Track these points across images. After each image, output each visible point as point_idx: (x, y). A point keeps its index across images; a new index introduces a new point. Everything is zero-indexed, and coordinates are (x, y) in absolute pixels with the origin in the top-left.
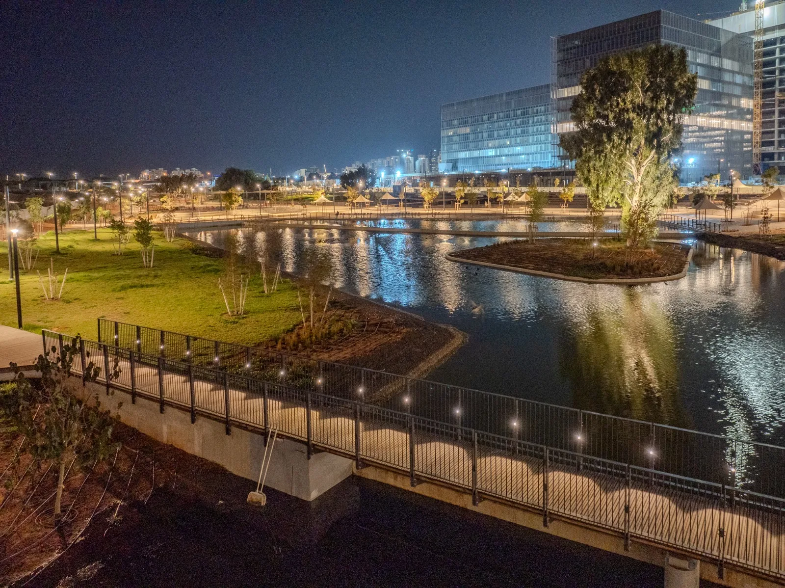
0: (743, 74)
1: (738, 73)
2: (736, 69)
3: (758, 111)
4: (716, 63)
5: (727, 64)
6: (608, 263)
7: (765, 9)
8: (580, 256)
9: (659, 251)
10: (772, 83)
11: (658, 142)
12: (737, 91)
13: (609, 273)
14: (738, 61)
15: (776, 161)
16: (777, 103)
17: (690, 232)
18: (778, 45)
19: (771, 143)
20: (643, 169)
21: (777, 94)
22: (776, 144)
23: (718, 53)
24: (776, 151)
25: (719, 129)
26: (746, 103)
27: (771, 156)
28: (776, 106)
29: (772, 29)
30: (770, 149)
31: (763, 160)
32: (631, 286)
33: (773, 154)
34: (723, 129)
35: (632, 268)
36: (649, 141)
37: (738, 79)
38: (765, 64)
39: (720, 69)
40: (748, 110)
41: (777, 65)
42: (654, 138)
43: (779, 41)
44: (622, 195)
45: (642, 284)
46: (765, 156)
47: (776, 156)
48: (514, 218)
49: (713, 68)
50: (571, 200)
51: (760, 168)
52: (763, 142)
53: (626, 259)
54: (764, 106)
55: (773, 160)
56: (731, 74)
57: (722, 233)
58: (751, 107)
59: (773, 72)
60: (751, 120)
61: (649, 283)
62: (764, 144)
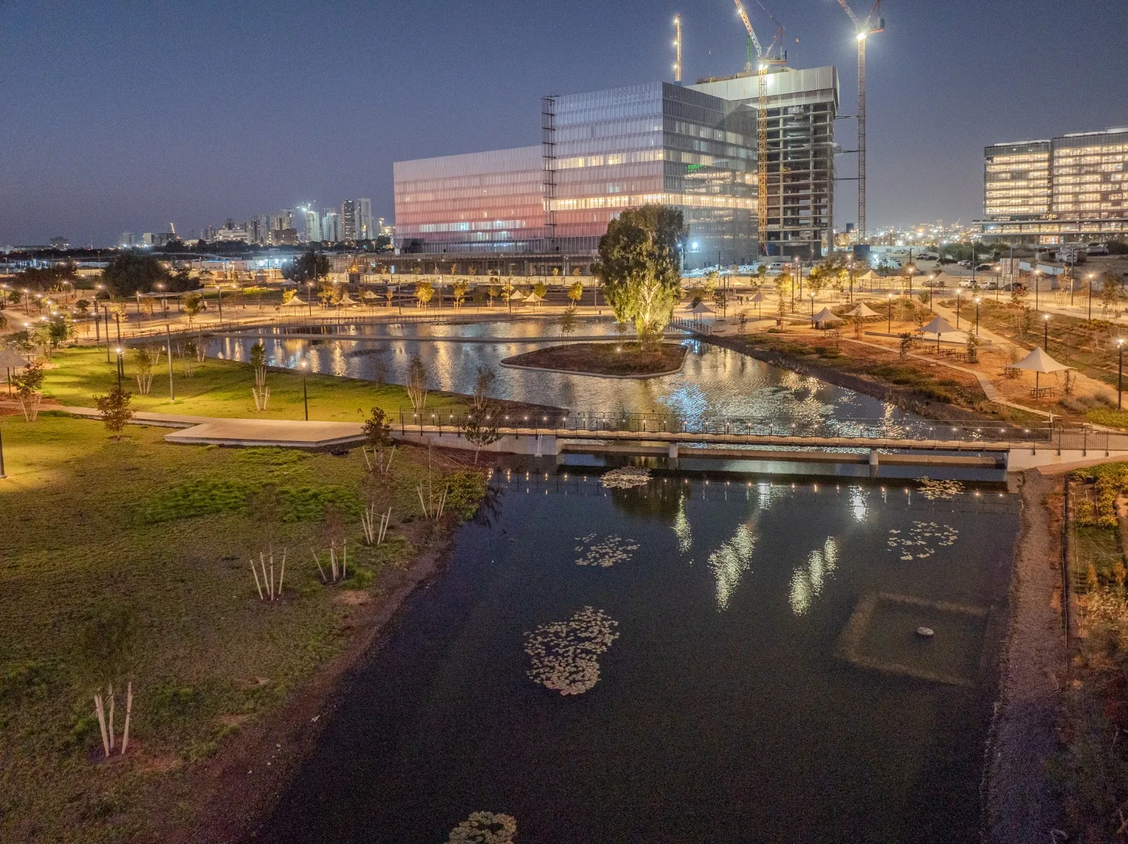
0: (747, 148)
1: (743, 147)
2: (740, 142)
3: (764, 187)
4: (719, 135)
5: (731, 137)
6: (632, 364)
7: (768, 75)
8: (610, 359)
9: (664, 353)
10: (776, 156)
11: (663, 277)
12: (742, 166)
13: (632, 371)
14: (742, 134)
15: (782, 241)
16: (781, 178)
17: (688, 333)
18: (781, 116)
19: (776, 221)
20: (652, 293)
21: (781, 168)
22: (782, 221)
23: (721, 127)
24: (781, 230)
25: (723, 209)
26: (751, 179)
27: (776, 235)
28: (781, 181)
29: (775, 98)
30: (774, 227)
31: (769, 239)
32: (646, 379)
33: (779, 233)
34: (728, 209)
35: (647, 367)
36: (657, 277)
37: (743, 153)
38: (770, 135)
39: (724, 144)
40: (753, 186)
41: (781, 137)
42: (660, 274)
43: (782, 111)
44: (639, 313)
45: (654, 377)
46: (771, 235)
47: (782, 235)
48: (523, 319)
49: (717, 142)
50: (579, 298)
51: (766, 248)
52: (768, 219)
53: (643, 361)
54: (769, 181)
55: (779, 239)
56: (735, 148)
57: (714, 334)
58: (756, 183)
59: (777, 144)
60: (757, 197)
61: (659, 377)
62: (770, 221)
